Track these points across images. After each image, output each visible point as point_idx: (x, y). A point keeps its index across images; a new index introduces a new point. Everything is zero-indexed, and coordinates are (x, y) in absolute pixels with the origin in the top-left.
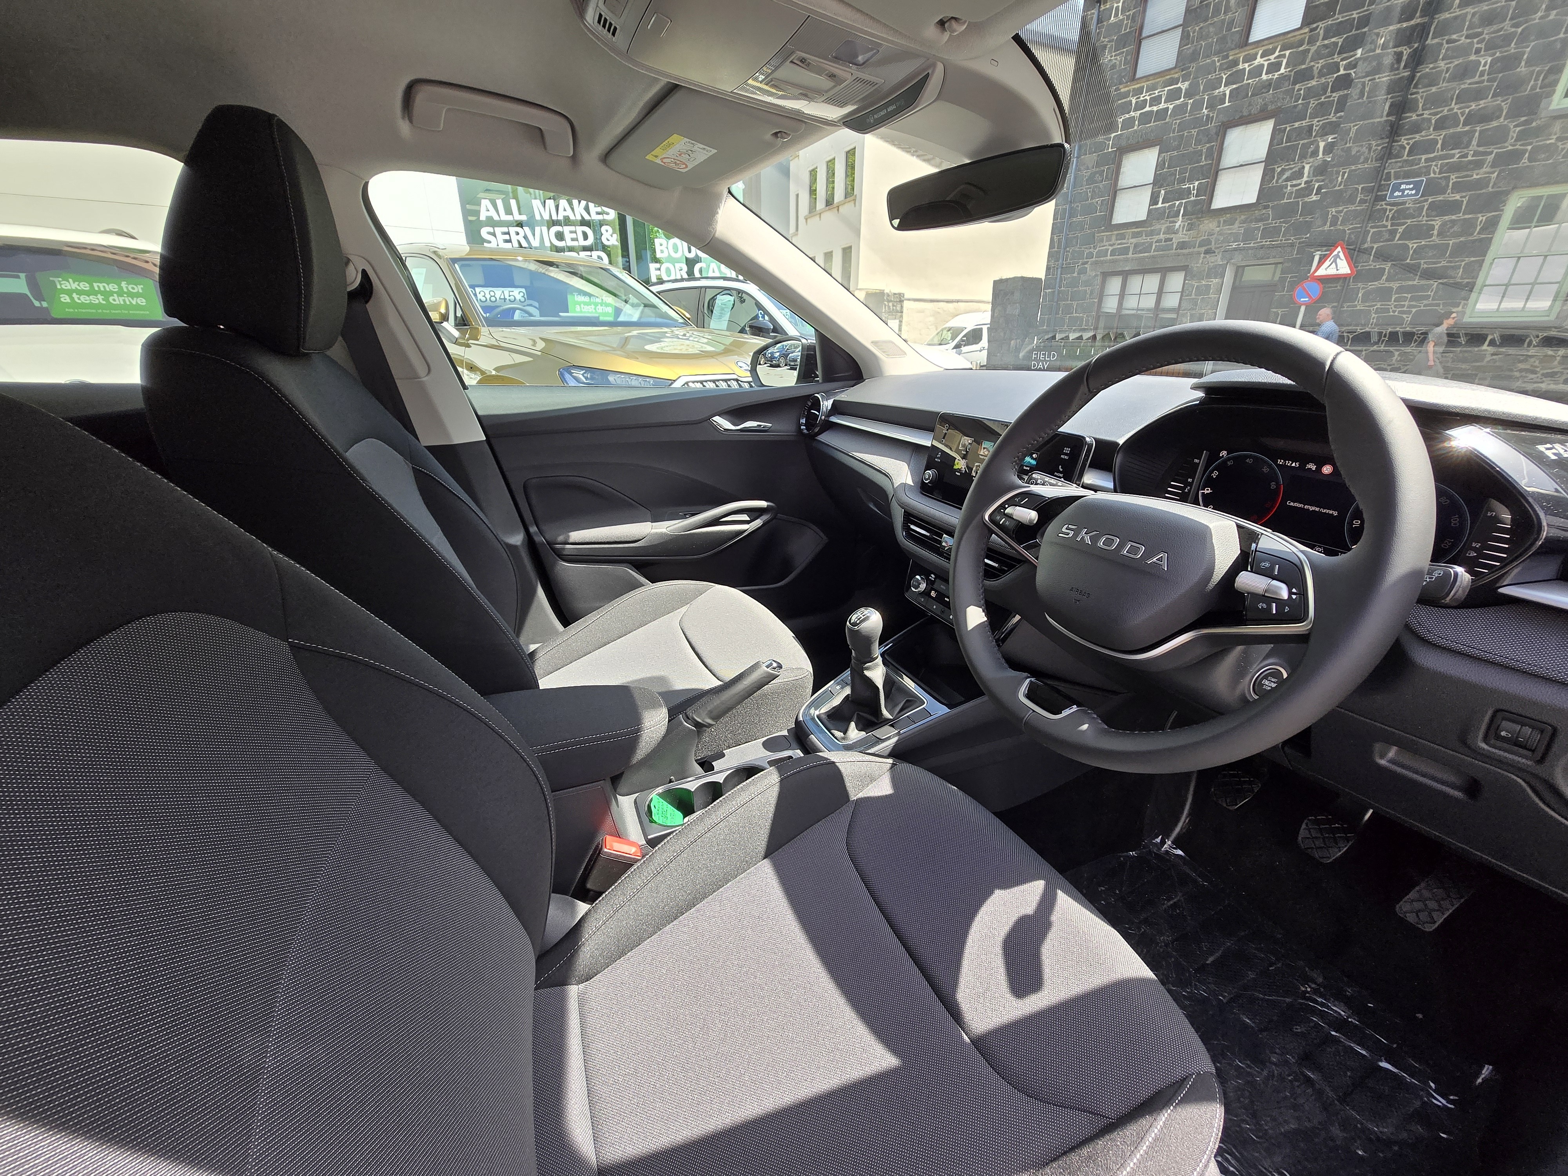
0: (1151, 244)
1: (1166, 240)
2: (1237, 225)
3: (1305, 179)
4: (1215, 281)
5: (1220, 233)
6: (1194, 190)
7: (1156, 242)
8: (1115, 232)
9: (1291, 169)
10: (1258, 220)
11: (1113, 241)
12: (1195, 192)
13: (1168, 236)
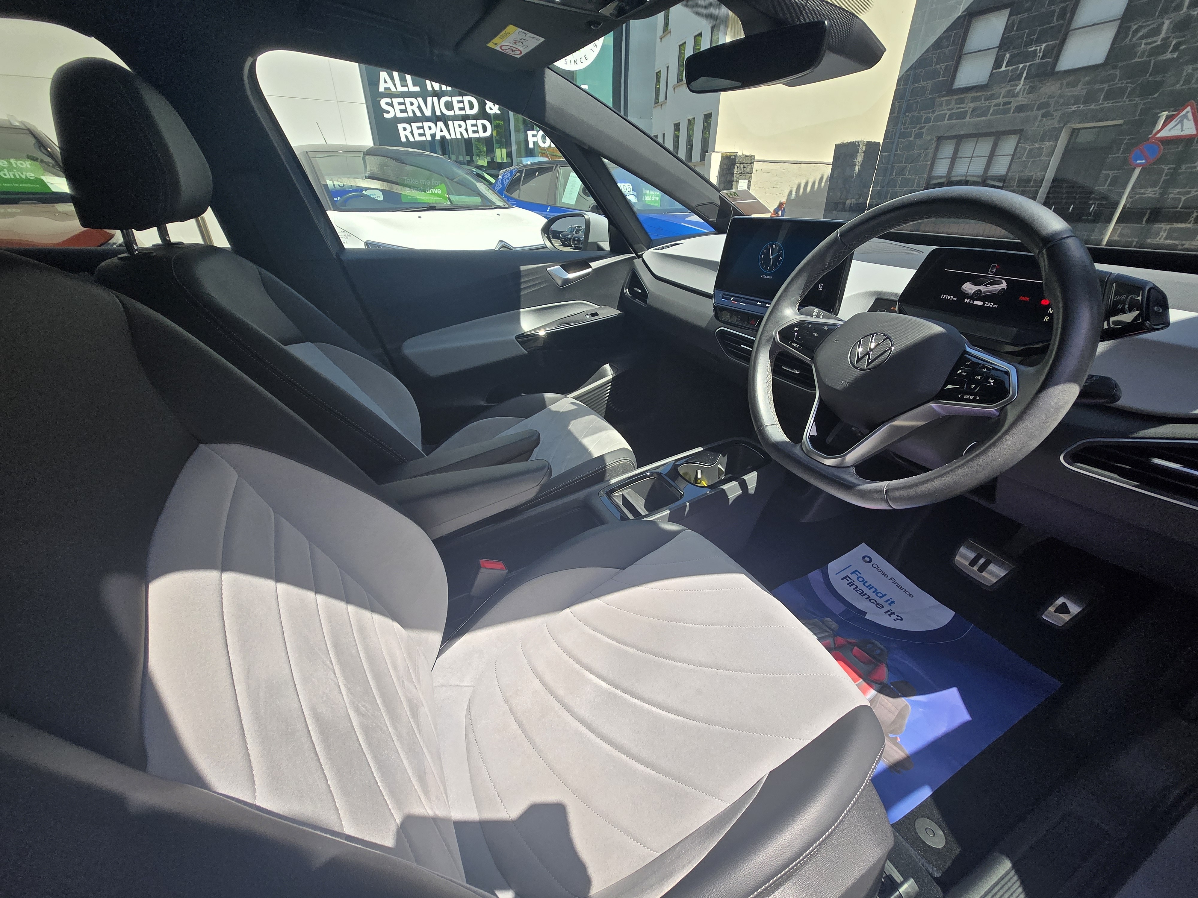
0: (989, 107)
1: (1005, 104)
2: (1079, 87)
3: (1163, 35)
4: (1048, 144)
5: (1061, 96)
6: (1040, 52)
7: (995, 106)
8: (955, 97)
9: (1150, 25)
10: (1102, 82)
11: (952, 105)
12: (1041, 54)
13: (1007, 100)
